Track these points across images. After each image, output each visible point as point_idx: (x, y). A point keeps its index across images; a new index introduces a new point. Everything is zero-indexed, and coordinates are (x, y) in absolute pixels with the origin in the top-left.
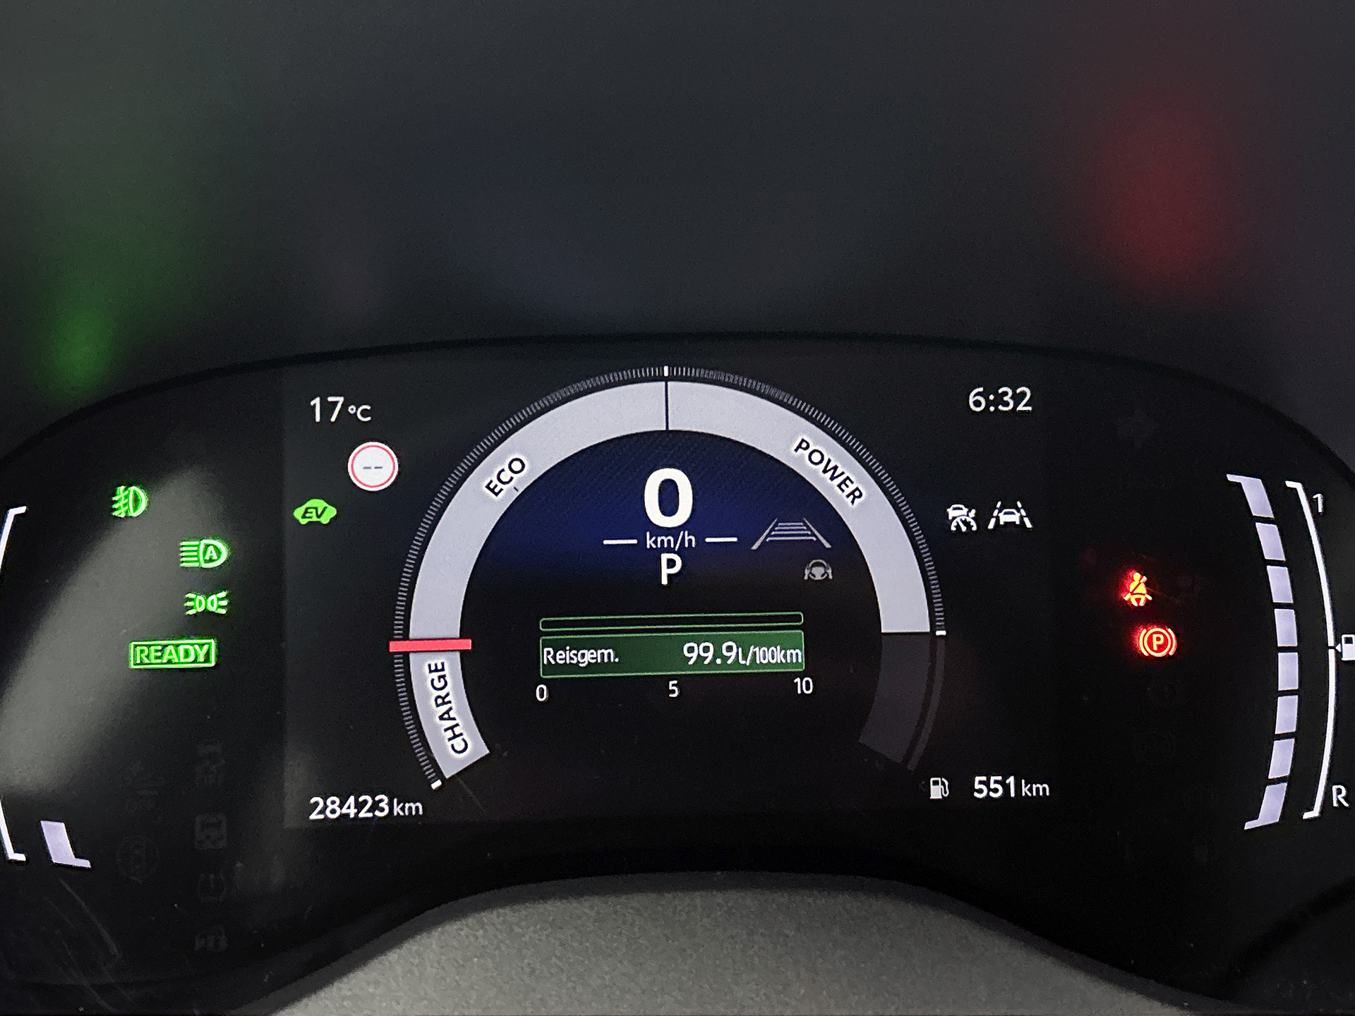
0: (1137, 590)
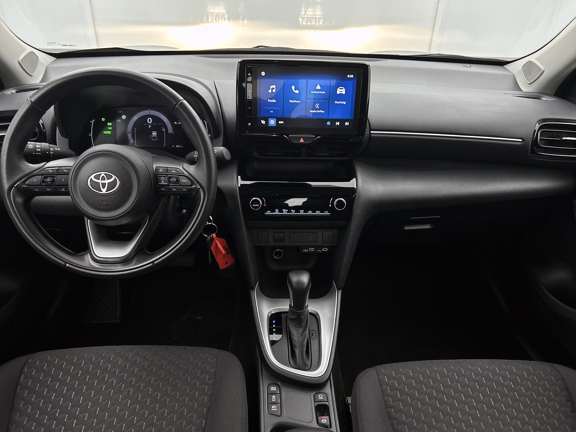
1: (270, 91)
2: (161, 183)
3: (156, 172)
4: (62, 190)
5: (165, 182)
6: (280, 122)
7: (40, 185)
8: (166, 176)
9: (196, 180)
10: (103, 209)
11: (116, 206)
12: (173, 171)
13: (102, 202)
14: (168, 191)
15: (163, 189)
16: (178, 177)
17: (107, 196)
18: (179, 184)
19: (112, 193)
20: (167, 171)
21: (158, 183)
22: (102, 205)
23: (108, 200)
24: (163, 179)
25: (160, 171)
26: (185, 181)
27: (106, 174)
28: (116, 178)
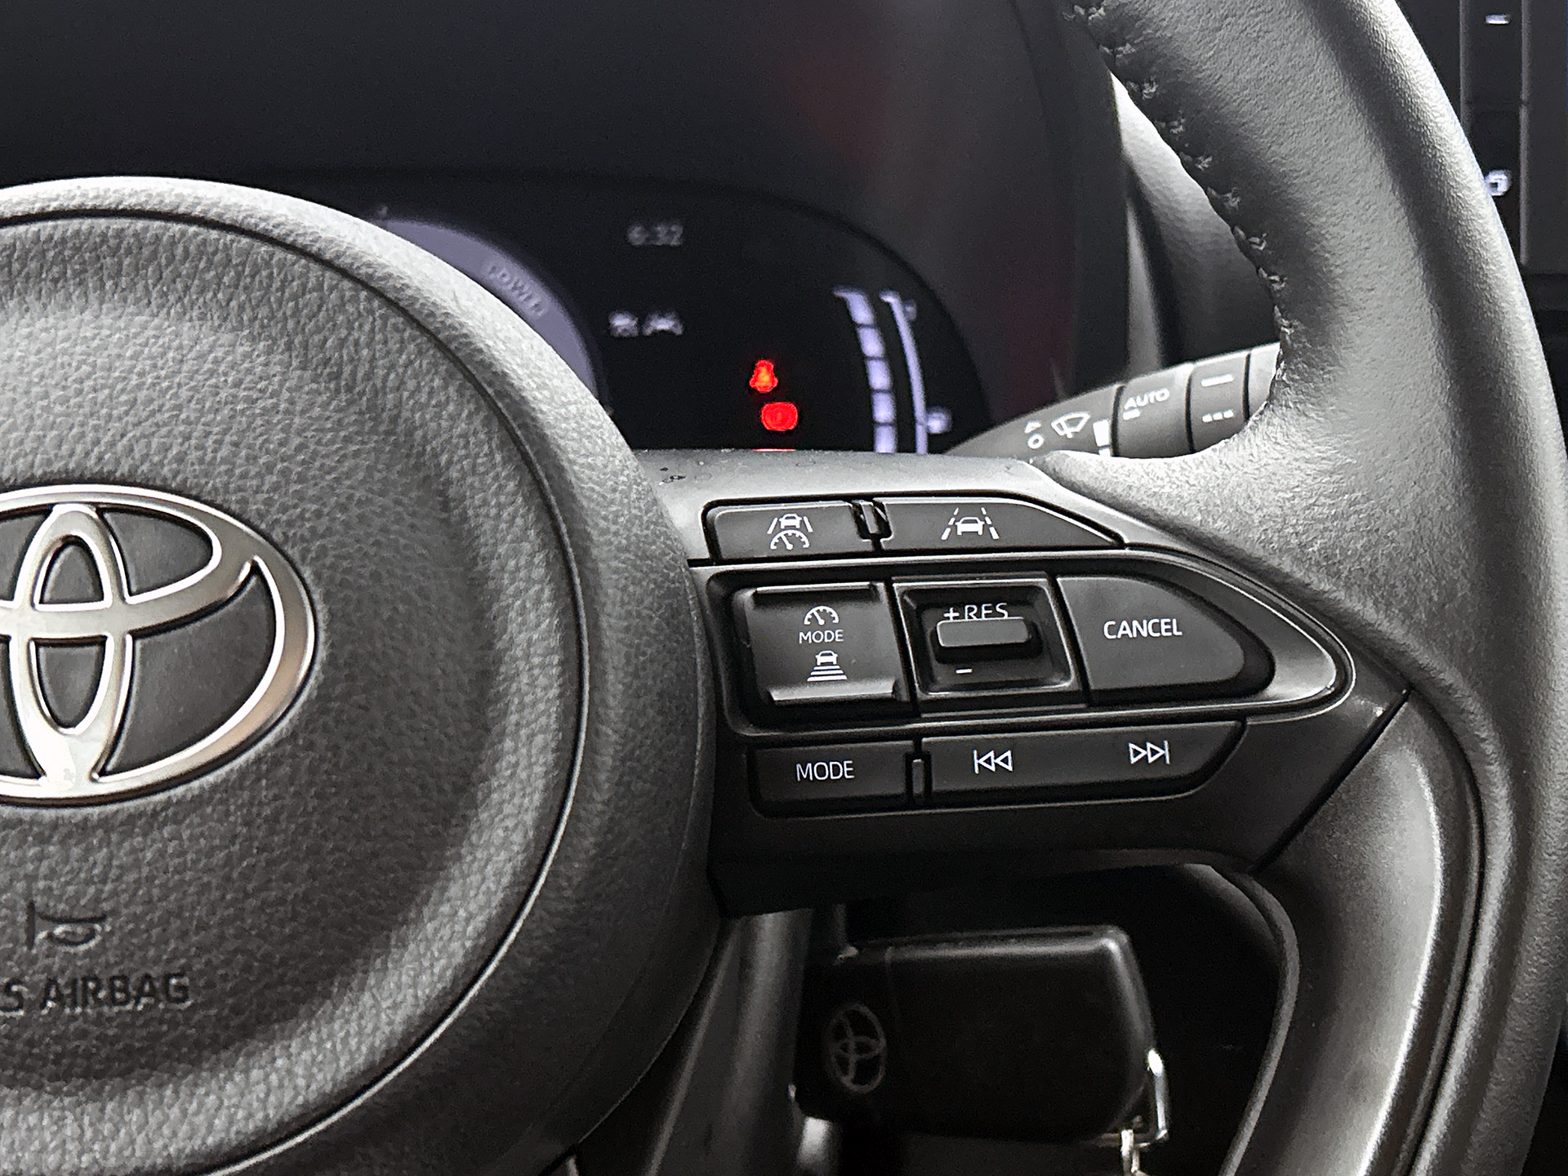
0: (764, 379)
2: (801, 679)
3: (716, 558)
5: (854, 672)
8: (869, 595)
9: (1317, 605)
10: (30, 1043)
11: (233, 992)
12: (962, 528)
13: (30, 943)
14: (900, 789)
15: (836, 770)
16: (1035, 590)
17: (106, 842)
18: (1067, 677)
19: (196, 784)
20: (873, 528)
21: (762, 696)
22: (17, 981)
23: (125, 897)
24: (823, 628)
25: (775, 540)
26: (1144, 634)
27: (116, 509)
28: (255, 570)
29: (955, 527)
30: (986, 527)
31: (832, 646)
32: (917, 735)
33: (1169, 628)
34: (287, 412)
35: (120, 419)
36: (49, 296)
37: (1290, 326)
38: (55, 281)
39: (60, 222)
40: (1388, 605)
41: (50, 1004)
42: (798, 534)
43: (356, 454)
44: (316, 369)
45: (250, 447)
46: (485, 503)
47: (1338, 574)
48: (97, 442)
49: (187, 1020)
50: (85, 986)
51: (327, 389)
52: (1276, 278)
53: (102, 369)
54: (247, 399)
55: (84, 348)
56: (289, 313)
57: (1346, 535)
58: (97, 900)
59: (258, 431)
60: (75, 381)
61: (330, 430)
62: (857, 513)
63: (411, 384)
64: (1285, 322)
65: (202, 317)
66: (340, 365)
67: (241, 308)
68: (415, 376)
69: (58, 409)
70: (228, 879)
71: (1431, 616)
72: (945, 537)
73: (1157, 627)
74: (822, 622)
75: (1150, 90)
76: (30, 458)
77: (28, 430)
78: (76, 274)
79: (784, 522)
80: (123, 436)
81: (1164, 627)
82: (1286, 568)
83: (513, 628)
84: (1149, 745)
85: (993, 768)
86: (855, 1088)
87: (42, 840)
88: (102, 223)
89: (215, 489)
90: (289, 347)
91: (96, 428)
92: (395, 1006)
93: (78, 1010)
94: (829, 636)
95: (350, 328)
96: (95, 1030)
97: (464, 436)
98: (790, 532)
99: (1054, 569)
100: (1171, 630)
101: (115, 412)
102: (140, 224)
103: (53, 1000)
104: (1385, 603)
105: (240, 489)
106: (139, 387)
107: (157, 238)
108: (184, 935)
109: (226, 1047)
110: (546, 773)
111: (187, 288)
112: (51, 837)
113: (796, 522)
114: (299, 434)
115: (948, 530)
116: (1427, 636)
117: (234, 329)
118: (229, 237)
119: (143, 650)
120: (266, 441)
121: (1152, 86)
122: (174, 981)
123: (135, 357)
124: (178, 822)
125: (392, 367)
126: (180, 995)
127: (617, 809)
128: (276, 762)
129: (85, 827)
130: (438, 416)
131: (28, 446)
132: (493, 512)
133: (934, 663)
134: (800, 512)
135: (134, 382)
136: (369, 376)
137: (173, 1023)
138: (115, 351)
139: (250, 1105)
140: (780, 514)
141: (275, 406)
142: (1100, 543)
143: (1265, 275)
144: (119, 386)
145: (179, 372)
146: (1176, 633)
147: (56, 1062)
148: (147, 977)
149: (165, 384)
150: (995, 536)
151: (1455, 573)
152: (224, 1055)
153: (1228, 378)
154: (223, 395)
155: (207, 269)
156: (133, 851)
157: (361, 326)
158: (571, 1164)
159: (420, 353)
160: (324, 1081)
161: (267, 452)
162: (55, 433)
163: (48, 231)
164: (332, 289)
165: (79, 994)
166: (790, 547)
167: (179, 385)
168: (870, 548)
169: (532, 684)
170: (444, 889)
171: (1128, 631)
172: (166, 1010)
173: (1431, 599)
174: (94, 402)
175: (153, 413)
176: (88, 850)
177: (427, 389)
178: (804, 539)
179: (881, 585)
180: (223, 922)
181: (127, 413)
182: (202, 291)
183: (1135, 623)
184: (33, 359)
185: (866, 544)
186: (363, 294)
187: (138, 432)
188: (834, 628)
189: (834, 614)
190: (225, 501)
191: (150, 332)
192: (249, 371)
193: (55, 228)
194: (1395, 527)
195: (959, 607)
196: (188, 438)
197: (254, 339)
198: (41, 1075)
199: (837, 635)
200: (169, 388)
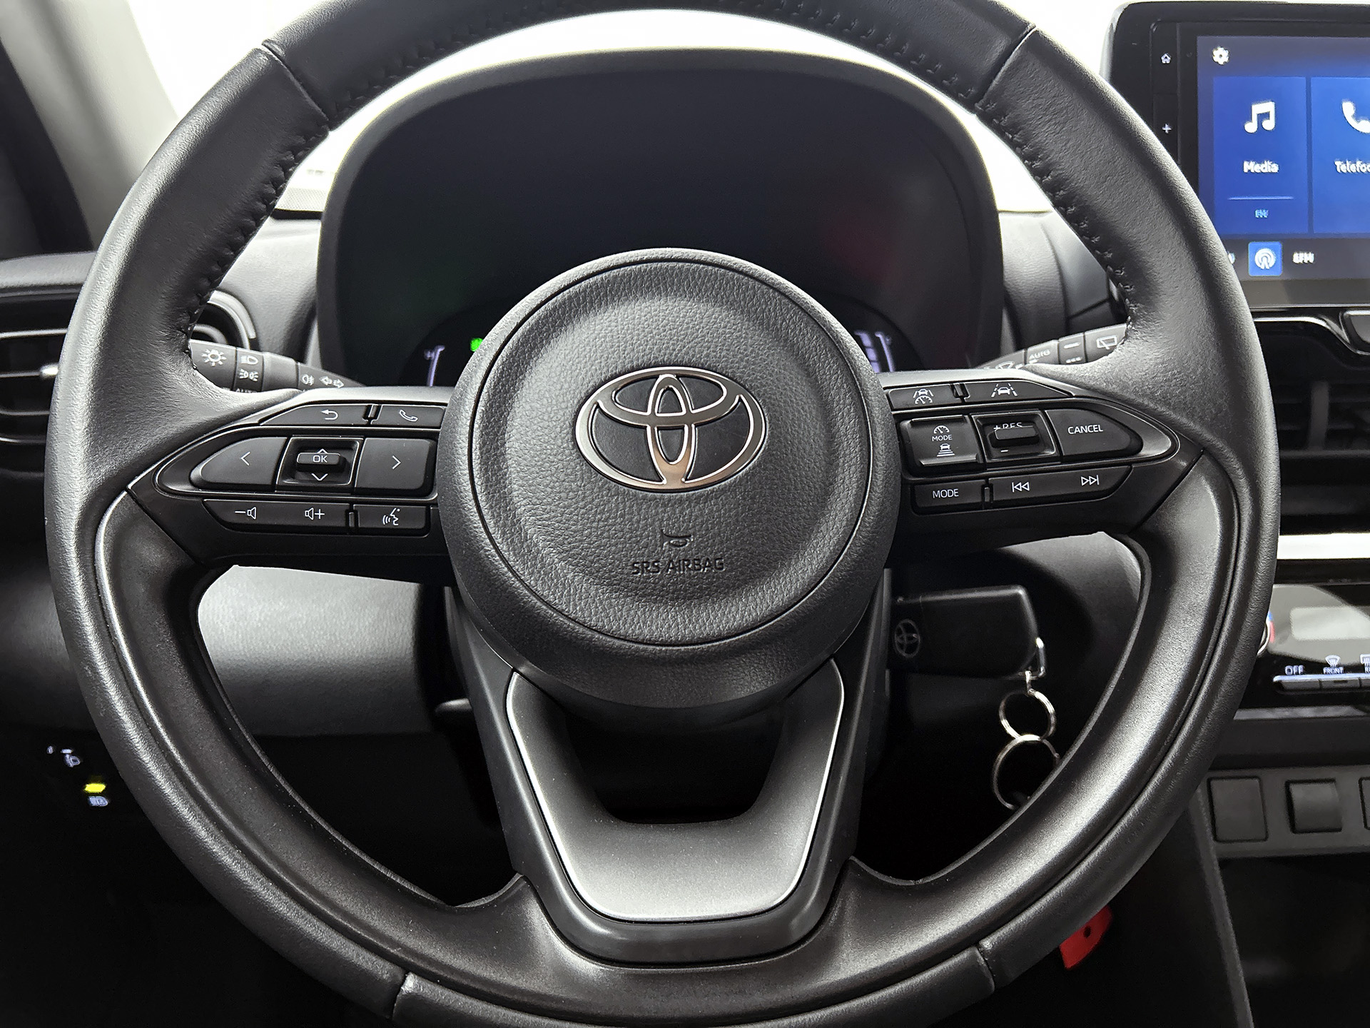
1: (1251, 127)
2: (934, 456)
3: (893, 408)
4: (385, 520)
5: (958, 452)
6: (1299, 258)
7: (272, 487)
8: (962, 420)
9: (1160, 417)
10: (663, 586)
11: (740, 567)
12: (1000, 392)
13: (662, 546)
14: (979, 500)
15: (951, 493)
16: (1036, 415)
17: (689, 506)
18: (1053, 450)
19: (723, 483)
20: (960, 393)
21: (918, 464)
22: (657, 561)
23: (697, 528)
24: (942, 435)
25: (917, 400)
26: (1086, 431)
27: (683, 376)
28: (740, 400)
29: (997, 392)
30: (1011, 391)
31: (948, 442)
32: (986, 478)
33: (1097, 428)
34: (745, 338)
35: (682, 341)
36: (646, 293)
37: (1136, 306)
38: (648, 288)
39: (648, 264)
40: (1193, 416)
41: (670, 570)
42: (927, 397)
43: (773, 354)
44: (753, 321)
45: (734, 351)
46: (824, 374)
47: (1169, 404)
48: (674, 350)
49: (723, 576)
50: (684, 563)
51: (759, 329)
52: (1128, 287)
53: (672, 322)
54: (729, 333)
55: (663, 314)
56: (741, 298)
57: (1171, 388)
58: (687, 529)
59: (736, 345)
60: (662, 327)
61: (762, 345)
62: (953, 388)
63: (792, 326)
64: (1132, 305)
65: (707, 301)
66: (763, 319)
67: (722, 298)
68: (793, 323)
69: (657, 337)
70: (737, 521)
71: (1213, 419)
72: (993, 396)
73: (1091, 429)
74: (942, 432)
75: (1071, 210)
76: (649, 356)
77: (646, 345)
78: (656, 285)
79: (920, 393)
80: (684, 347)
81: (1094, 428)
82: (1146, 403)
83: (839, 424)
84: (1090, 477)
85: (1021, 490)
86: (904, 655)
87: (665, 506)
88: (665, 264)
89: (722, 367)
90: (742, 312)
91: (673, 344)
92: (804, 572)
93: (682, 572)
94: (946, 438)
95: (767, 305)
96: (688, 581)
97: (815, 346)
98: (923, 397)
99: (1042, 407)
100: (1098, 429)
101: (680, 338)
102: (681, 264)
103: (671, 568)
104: (1191, 416)
105: (731, 368)
106: (688, 328)
107: (688, 270)
108: (722, 543)
109: (738, 588)
110: (857, 481)
111: (700, 290)
112: (668, 504)
113: (926, 392)
114: (751, 346)
115: (994, 393)
116: (1210, 428)
117: (720, 306)
118: (716, 269)
119: (699, 431)
120: (739, 349)
121: (1072, 207)
122: (717, 562)
123: (684, 316)
124: (717, 498)
125: (784, 320)
126: (721, 566)
127: (885, 497)
128: (753, 475)
129: (681, 501)
130: (803, 340)
131: (647, 351)
132: (828, 377)
133: (992, 448)
134: (927, 389)
135: (685, 327)
136: (774, 324)
137: (718, 578)
138: (675, 315)
139: (750, 610)
140: (919, 389)
141: (740, 335)
142: (1062, 396)
143: (1122, 286)
144: (680, 328)
145: (702, 322)
146: (1100, 430)
147: (673, 593)
148: (708, 559)
149: (697, 327)
150: (1016, 395)
151: (1220, 401)
152: (737, 591)
153: (1076, 344)
154: (721, 331)
155: (708, 282)
156: (700, 510)
157: (771, 303)
158: (832, 661)
159: (795, 314)
160: (778, 601)
161: (740, 353)
162: (657, 346)
163: (645, 267)
164: (759, 289)
165: (682, 566)
166: (924, 403)
167: (703, 328)
168: (960, 402)
169: (849, 445)
170: (819, 527)
171: (1079, 431)
172: (715, 573)
173: (1211, 412)
174: (670, 334)
175: (694, 338)
176: (683, 509)
177: (799, 328)
178: (930, 399)
179: (966, 416)
180: (736, 538)
181: (684, 338)
182: (706, 292)
183: (1082, 427)
184: (643, 318)
185: (958, 400)
186: (771, 290)
187: (690, 345)
188: (948, 434)
189: (947, 429)
190: (726, 372)
191: (688, 308)
192: (728, 322)
193: (647, 266)
194: (1193, 384)
195: (1000, 425)
196: (709, 348)
197: (728, 310)
198: (667, 598)
199: (949, 437)
200: (699, 329)
